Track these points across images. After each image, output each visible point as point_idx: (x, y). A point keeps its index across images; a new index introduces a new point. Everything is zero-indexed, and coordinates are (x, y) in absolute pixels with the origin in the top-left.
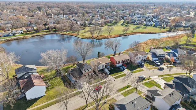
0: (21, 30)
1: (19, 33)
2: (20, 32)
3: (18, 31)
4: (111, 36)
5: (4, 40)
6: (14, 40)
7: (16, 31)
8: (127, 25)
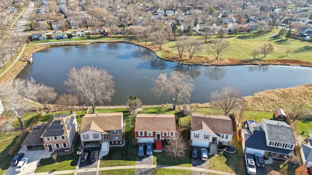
0: (82, 32)
1: (79, 35)
2: (81, 34)
3: (78, 33)
4: (221, 60)
5: (51, 44)
6: (65, 45)
7: (75, 32)
8: (286, 40)
